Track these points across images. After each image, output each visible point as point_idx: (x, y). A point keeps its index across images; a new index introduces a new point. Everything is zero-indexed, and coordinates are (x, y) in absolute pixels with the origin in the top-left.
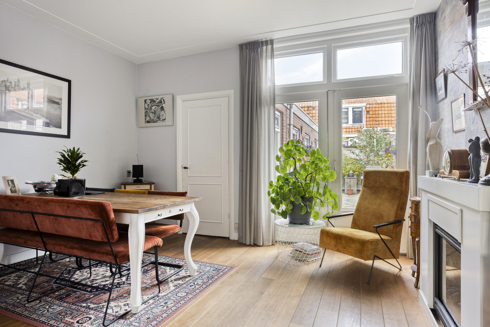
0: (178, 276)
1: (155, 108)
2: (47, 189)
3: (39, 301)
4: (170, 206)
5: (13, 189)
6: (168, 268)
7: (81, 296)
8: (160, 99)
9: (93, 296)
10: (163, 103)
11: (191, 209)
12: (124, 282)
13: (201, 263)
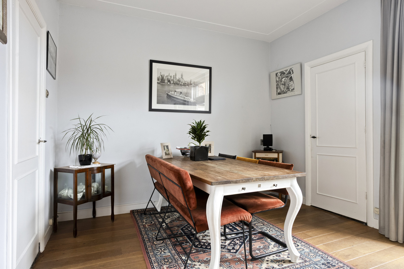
0: (277, 258)
1: (285, 80)
2: (187, 154)
3: (162, 242)
4: (256, 180)
5: (167, 152)
6: (273, 243)
7: (187, 248)
8: (289, 70)
9: (195, 251)
10: (292, 73)
11: (291, 185)
12: (225, 246)
13: (312, 248)
